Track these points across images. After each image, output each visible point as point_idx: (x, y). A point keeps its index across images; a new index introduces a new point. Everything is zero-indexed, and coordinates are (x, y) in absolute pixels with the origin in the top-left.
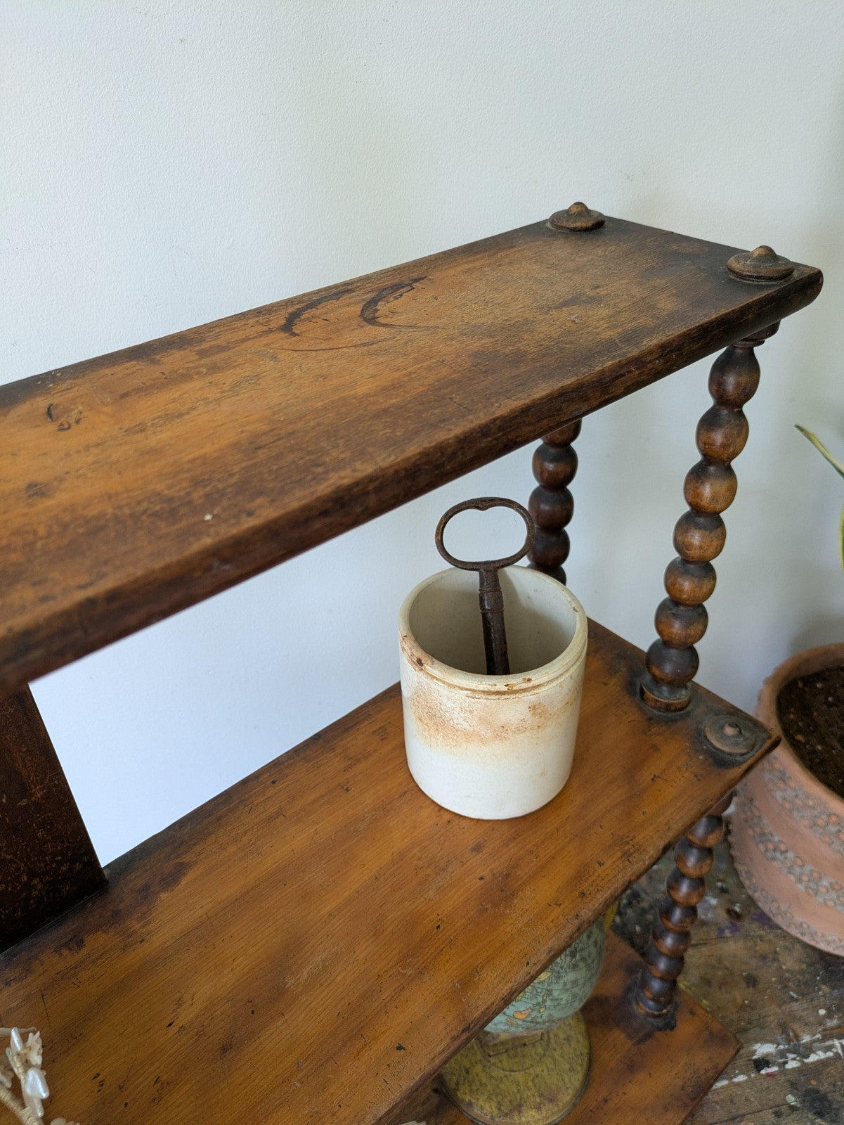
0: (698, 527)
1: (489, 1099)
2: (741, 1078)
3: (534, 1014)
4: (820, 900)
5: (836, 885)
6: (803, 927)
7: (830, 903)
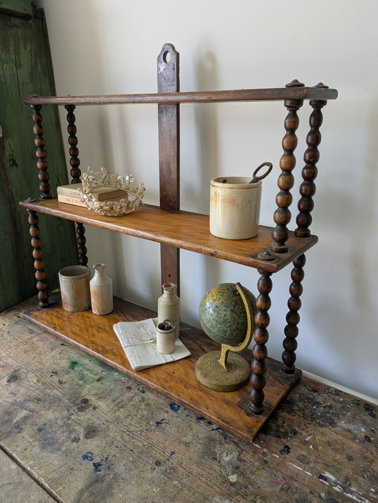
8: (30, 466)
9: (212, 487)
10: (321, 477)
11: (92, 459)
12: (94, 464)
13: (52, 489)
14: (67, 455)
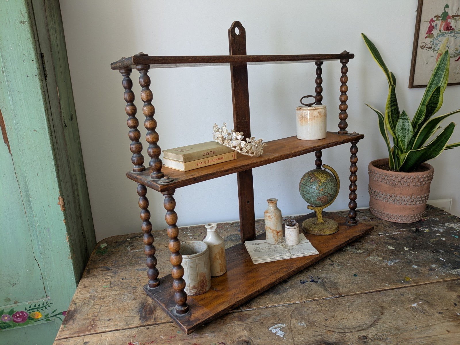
0: (343, 95)
1: (316, 229)
2: (375, 236)
4: (389, 202)
5: (391, 195)
6: (388, 215)
7: (391, 202)
8: (287, 301)
9: (360, 258)
10: (379, 235)
11: (307, 281)
12: (310, 281)
13: (313, 298)
14: (294, 288)
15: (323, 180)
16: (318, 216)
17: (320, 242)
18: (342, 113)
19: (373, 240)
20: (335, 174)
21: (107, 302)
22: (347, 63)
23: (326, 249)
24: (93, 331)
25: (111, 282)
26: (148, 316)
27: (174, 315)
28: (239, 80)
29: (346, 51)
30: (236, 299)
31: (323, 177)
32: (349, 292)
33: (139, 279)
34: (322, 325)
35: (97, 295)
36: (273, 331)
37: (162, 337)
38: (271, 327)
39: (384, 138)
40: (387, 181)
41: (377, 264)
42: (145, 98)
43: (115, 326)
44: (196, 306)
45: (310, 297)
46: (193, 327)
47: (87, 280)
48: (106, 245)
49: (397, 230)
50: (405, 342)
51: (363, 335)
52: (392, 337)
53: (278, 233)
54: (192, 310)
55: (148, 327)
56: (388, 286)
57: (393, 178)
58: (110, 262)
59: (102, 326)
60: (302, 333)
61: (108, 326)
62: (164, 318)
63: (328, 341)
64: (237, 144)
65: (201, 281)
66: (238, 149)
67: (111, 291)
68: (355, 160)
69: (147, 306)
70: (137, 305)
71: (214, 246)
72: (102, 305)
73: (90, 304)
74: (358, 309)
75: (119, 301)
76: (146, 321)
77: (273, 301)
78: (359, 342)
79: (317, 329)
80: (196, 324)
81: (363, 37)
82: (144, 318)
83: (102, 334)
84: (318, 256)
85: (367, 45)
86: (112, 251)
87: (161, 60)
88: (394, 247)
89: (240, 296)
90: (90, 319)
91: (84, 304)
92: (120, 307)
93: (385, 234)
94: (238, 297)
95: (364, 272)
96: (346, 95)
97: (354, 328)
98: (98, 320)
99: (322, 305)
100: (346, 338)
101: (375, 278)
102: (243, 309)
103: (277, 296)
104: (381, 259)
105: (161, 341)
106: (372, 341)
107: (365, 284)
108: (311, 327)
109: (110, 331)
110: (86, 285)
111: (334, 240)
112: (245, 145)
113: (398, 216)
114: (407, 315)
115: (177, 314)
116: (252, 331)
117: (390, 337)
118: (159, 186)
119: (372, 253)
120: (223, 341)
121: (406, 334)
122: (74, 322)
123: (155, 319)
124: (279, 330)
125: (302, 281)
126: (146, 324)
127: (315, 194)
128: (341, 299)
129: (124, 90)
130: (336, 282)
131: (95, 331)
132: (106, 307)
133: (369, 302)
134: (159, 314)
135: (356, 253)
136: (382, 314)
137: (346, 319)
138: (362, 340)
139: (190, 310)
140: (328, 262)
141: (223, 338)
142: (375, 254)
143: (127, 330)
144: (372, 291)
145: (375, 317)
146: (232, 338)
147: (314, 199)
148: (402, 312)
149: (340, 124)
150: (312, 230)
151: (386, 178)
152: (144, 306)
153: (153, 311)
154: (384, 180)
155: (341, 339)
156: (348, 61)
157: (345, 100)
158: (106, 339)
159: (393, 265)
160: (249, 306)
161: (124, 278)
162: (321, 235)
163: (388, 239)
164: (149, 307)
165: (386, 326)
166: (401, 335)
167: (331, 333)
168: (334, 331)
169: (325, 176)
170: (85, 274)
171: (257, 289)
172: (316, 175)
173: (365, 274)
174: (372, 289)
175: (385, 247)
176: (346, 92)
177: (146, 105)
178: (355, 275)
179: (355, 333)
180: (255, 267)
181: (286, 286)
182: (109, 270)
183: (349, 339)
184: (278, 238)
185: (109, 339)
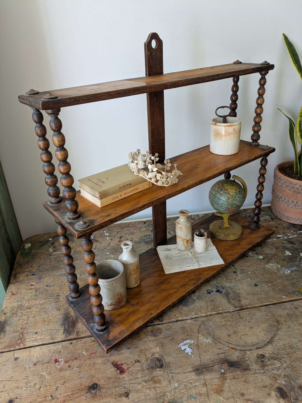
0: (259, 108)
1: (223, 234)
2: (275, 239)
3: (233, 202)
4: (290, 207)
5: (293, 201)
6: (287, 217)
7: (292, 207)
8: (195, 314)
9: (260, 264)
10: (278, 238)
11: (213, 291)
12: (216, 292)
13: (218, 311)
14: (201, 299)
15: (232, 192)
16: (225, 222)
17: (226, 248)
18: (256, 126)
19: (273, 244)
20: (243, 184)
21: (33, 313)
22: (266, 75)
23: (231, 257)
24: (22, 346)
25: (37, 289)
26: (71, 329)
27: (94, 333)
28: (155, 98)
29: (266, 62)
30: (150, 316)
31: (233, 189)
32: (250, 305)
33: (61, 286)
34: (225, 341)
35: (24, 304)
36: (182, 348)
37: (84, 352)
38: (181, 343)
39: (293, 143)
40: (291, 188)
41: (276, 272)
42: (57, 143)
43: (42, 340)
44: (113, 322)
45: (215, 310)
46: (111, 347)
47: (14, 287)
48: (30, 245)
49: (295, 233)
50: (297, 362)
51: (261, 353)
52: (286, 356)
53: (187, 242)
54: (110, 327)
55: (71, 341)
56: (285, 298)
57: (297, 186)
58: (35, 266)
59: (30, 340)
60: (207, 350)
61: (35, 340)
62: (86, 332)
63: (230, 360)
64: (153, 176)
65: (118, 299)
66: (153, 181)
67: (37, 299)
68: (264, 173)
69: (70, 318)
70: (61, 317)
71: (130, 264)
72: (29, 315)
73: (18, 314)
74: (257, 324)
75: (45, 311)
76: (70, 334)
77: (182, 314)
78: (257, 361)
79: (221, 346)
80: (114, 344)
81: (284, 38)
82: (68, 331)
83: (30, 348)
84: (224, 265)
85: (287, 48)
86: (36, 253)
87: (73, 102)
88: (291, 253)
89: (153, 312)
90: (19, 332)
91: (13, 314)
92: (45, 319)
93: (283, 237)
94: (151, 314)
95: (264, 281)
96: (262, 107)
97: (253, 345)
98: (25, 334)
99: (226, 319)
100: (246, 356)
101: (273, 289)
102: (156, 323)
103: (185, 308)
104: (279, 266)
105: (84, 358)
106: (269, 360)
107: (264, 296)
108: (216, 344)
109: (38, 346)
110: (14, 292)
111: (238, 247)
112: (161, 177)
113: (296, 219)
114: (300, 331)
115: (97, 332)
116: (163, 347)
117: (285, 356)
118: (76, 233)
119: (271, 259)
120: (138, 359)
121: (299, 353)
122: (4, 335)
123: (77, 333)
124: (188, 347)
125: (209, 291)
126: (69, 338)
127: (224, 206)
128: (243, 312)
129: (35, 124)
130: (239, 293)
131: (24, 345)
132: (33, 318)
133: (267, 316)
134: (81, 326)
135: (257, 259)
136: (278, 330)
137: (247, 335)
138: (260, 359)
139: (109, 327)
140: (232, 269)
141: (138, 355)
142: (273, 261)
143: (53, 344)
144: (270, 303)
145: (272, 333)
146: (146, 355)
147: (223, 210)
148: (296, 327)
149: (252, 136)
150: (219, 235)
151: (290, 185)
152: (67, 318)
153: (75, 324)
154: (288, 187)
155: (241, 357)
156: (268, 73)
157: (261, 113)
158: (34, 355)
159: (290, 273)
160: (161, 319)
161: (47, 285)
162: (227, 241)
163: (286, 243)
164: (71, 319)
165: (281, 343)
166: (294, 354)
167: (233, 351)
168: (235, 348)
169: (234, 189)
170: (12, 280)
171: (169, 305)
172: (226, 188)
173: (265, 283)
174: (270, 301)
175: (283, 253)
176: (262, 104)
177: (59, 150)
178: (256, 285)
179: (254, 351)
180: (166, 277)
181: (194, 297)
182: (34, 275)
183: (248, 358)
184: (188, 245)
185: (36, 355)
